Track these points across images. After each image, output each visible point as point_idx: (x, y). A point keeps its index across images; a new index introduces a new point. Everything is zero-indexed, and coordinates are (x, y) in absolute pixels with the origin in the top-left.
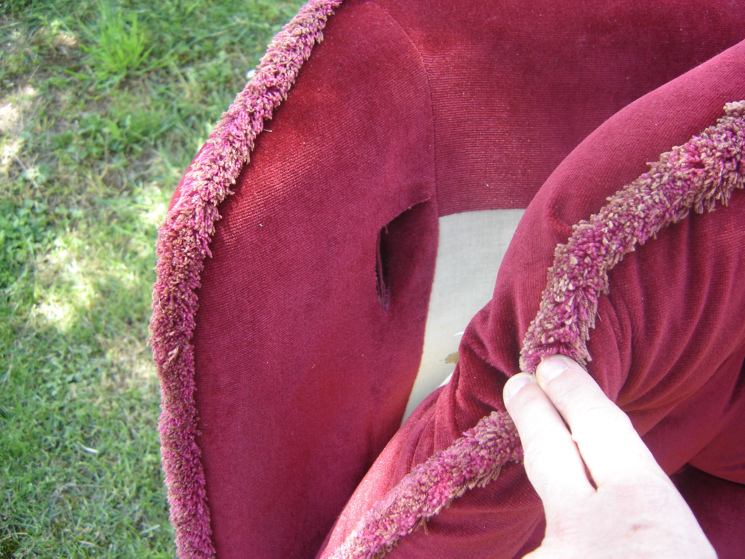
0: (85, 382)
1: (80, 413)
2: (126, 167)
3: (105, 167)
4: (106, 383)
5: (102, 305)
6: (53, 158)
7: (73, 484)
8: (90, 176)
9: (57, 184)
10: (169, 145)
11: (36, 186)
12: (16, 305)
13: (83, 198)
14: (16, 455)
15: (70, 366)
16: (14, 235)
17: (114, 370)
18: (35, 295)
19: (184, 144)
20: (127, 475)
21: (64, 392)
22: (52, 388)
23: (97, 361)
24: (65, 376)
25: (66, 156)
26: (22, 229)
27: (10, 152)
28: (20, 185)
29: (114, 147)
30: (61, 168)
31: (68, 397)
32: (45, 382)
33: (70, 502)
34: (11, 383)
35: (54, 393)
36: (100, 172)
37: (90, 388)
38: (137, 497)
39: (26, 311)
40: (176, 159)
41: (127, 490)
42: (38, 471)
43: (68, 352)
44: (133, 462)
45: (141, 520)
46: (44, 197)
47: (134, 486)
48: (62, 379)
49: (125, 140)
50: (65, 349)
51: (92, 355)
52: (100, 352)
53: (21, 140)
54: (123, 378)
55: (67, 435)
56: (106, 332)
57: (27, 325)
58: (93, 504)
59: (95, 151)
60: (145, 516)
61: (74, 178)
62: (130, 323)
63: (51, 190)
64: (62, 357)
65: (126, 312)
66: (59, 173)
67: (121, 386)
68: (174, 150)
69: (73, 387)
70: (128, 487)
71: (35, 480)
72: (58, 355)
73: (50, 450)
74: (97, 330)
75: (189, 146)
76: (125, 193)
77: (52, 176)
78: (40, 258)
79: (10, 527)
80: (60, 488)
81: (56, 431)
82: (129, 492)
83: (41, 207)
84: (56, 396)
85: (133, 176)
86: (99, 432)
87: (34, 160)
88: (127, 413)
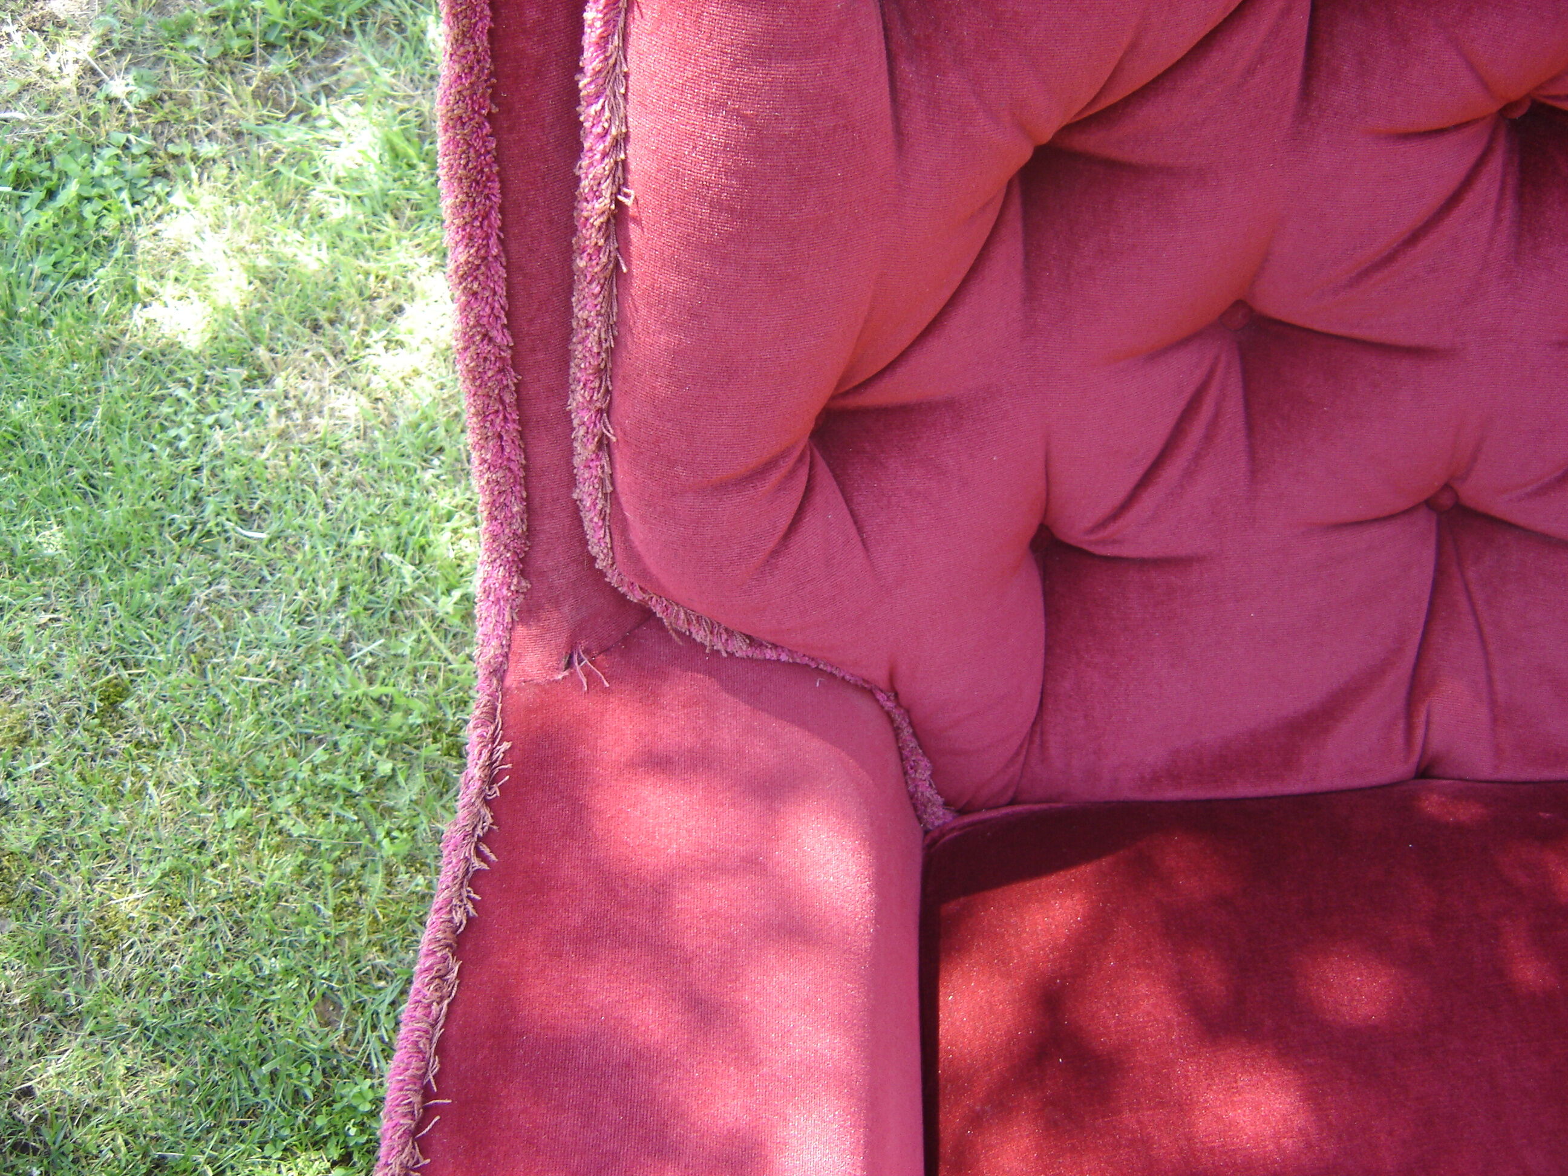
0: (239, 425)
1: (233, 474)
2: (294, 71)
3: (257, 73)
4: (277, 425)
5: (263, 300)
6: (159, 59)
7: (225, 588)
8: (229, 90)
9: (169, 105)
10: (373, 33)
11: (131, 109)
12: (105, 308)
13: (217, 127)
14: (119, 547)
15: (211, 400)
16: (95, 192)
17: (290, 404)
18: (140, 290)
19: (401, 28)
20: (323, 566)
21: (201, 442)
22: (178, 438)
23: (260, 392)
24: (200, 416)
25: (183, 55)
26: (106, 182)
27: (77, 53)
28: (101, 107)
29: (272, 38)
30: (174, 78)
31: (209, 450)
32: (164, 429)
33: (221, 618)
34: (101, 432)
35: (182, 445)
36: (248, 81)
37: (247, 433)
38: (340, 603)
39: (123, 317)
40: (388, 55)
41: (322, 592)
42: (161, 570)
43: (205, 379)
44: (332, 548)
45: (350, 638)
46: (146, 127)
47: (336, 584)
48: (196, 422)
49: (292, 23)
50: (198, 375)
51: (249, 382)
52: (261, 376)
53: (97, 31)
54: (307, 418)
55: (210, 509)
56: (272, 345)
57: (126, 340)
58: (261, 617)
59: (236, 44)
60: (355, 633)
61: (199, 94)
62: (316, 328)
63: (160, 115)
64: (194, 389)
65: (308, 310)
66: (171, 86)
67: (306, 428)
68: (385, 39)
69: (218, 435)
70: (324, 587)
71: (155, 587)
72: (187, 385)
73: (178, 538)
74: (256, 340)
75: (411, 29)
76: (296, 118)
77: (159, 91)
78: (143, 230)
79: (113, 663)
80: (202, 594)
81: (189, 508)
82: (327, 594)
83: (141, 143)
84: (187, 449)
85: (308, 87)
86: (268, 503)
87: (124, 64)
88: (317, 471)
